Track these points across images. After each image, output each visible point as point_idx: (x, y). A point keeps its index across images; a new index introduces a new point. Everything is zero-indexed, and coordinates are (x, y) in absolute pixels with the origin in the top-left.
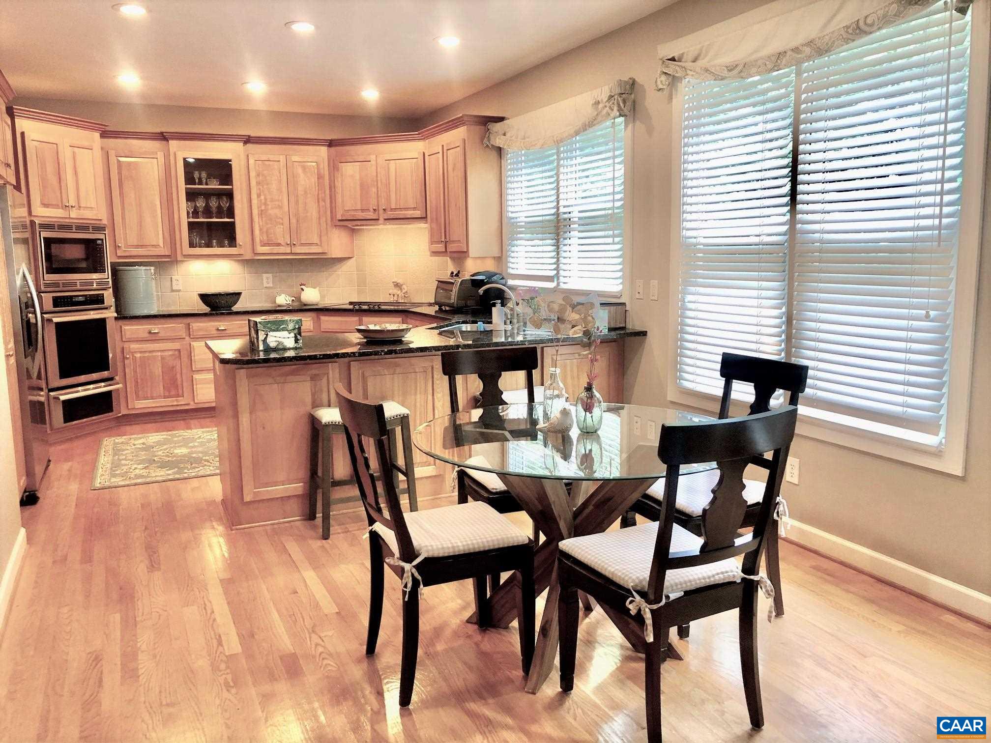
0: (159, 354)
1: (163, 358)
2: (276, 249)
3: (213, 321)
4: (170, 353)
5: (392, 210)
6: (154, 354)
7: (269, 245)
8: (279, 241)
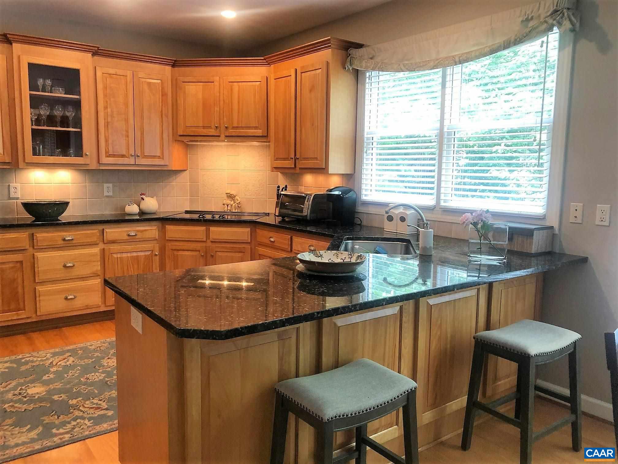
2: (121, 161)
3: (60, 231)
4: (11, 265)
5: (234, 128)
7: (114, 156)
8: (124, 153)
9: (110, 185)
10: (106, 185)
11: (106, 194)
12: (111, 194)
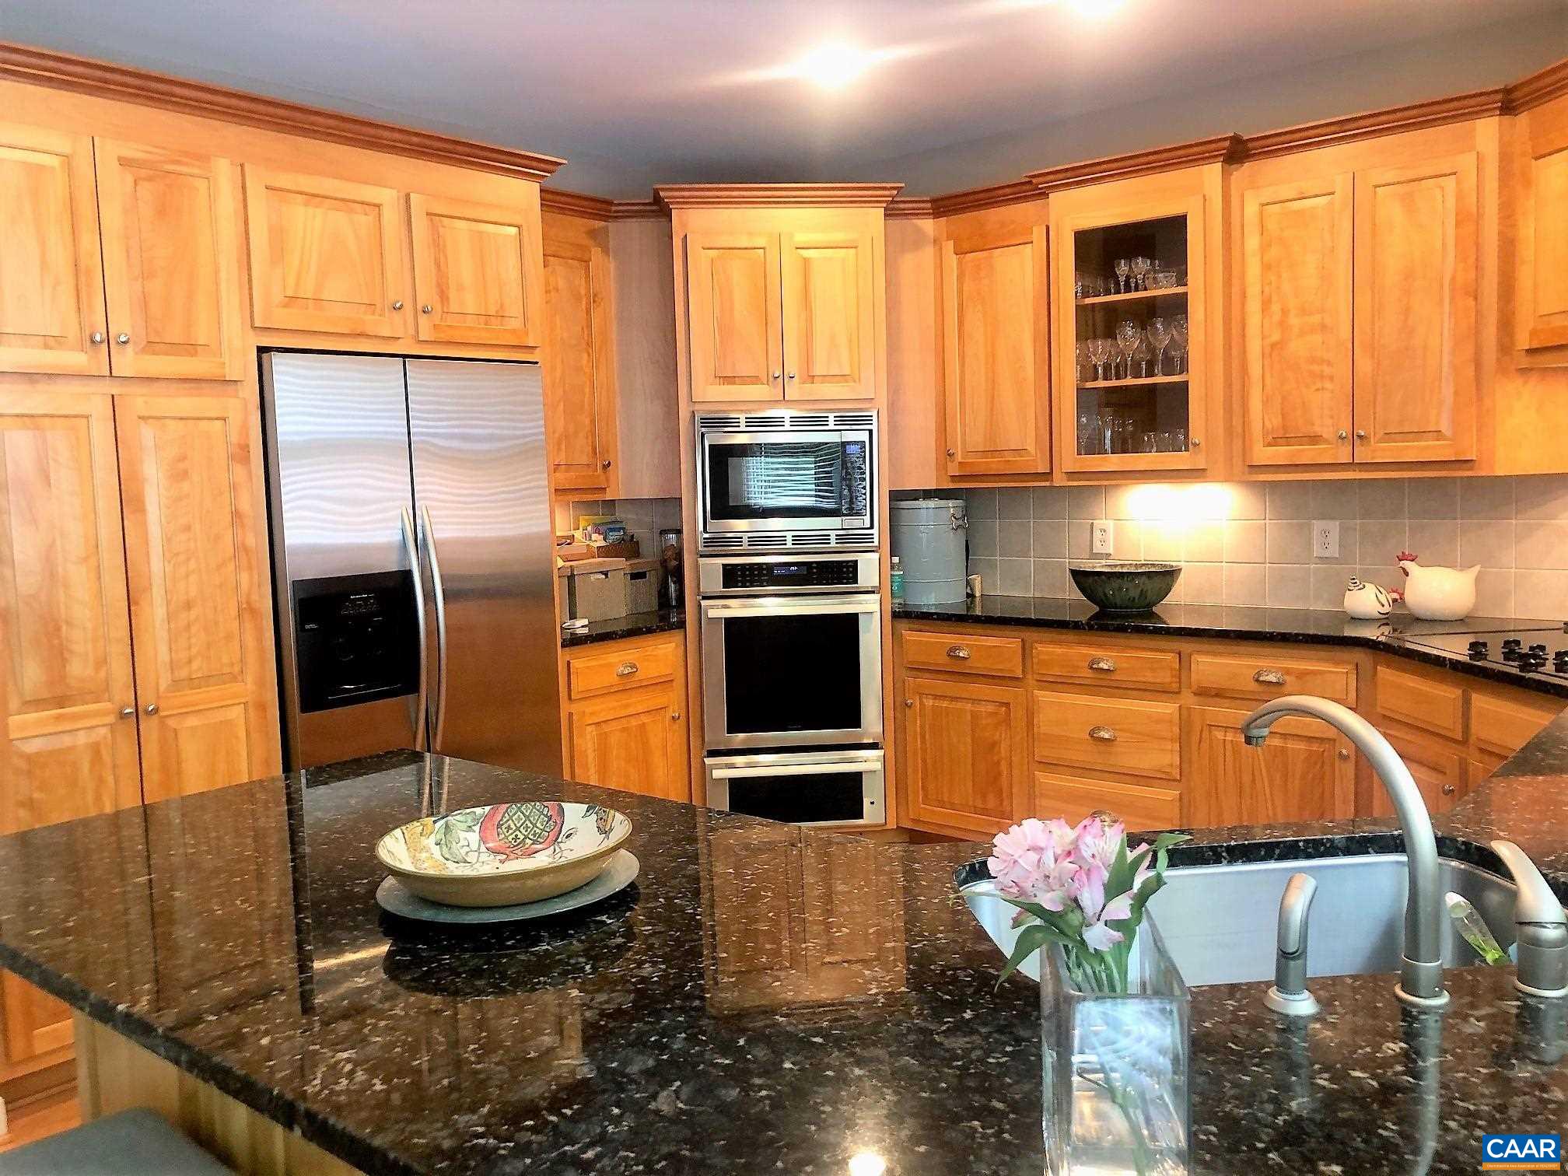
0: (969, 706)
1: (975, 716)
2: (1308, 454)
3: (1090, 644)
4: (991, 708)
6: (959, 705)
7: (1287, 440)
8: (1317, 429)
9: (1334, 526)
10: (1318, 525)
11: (1317, 551)
12: (1334, 551)
